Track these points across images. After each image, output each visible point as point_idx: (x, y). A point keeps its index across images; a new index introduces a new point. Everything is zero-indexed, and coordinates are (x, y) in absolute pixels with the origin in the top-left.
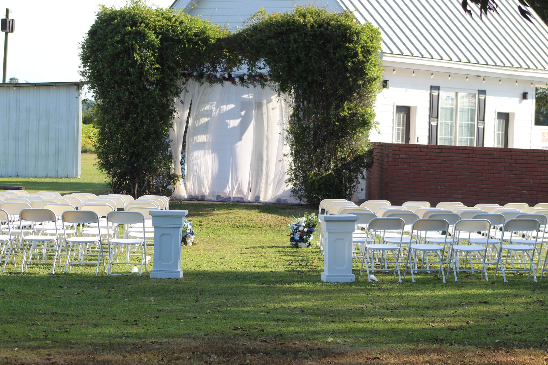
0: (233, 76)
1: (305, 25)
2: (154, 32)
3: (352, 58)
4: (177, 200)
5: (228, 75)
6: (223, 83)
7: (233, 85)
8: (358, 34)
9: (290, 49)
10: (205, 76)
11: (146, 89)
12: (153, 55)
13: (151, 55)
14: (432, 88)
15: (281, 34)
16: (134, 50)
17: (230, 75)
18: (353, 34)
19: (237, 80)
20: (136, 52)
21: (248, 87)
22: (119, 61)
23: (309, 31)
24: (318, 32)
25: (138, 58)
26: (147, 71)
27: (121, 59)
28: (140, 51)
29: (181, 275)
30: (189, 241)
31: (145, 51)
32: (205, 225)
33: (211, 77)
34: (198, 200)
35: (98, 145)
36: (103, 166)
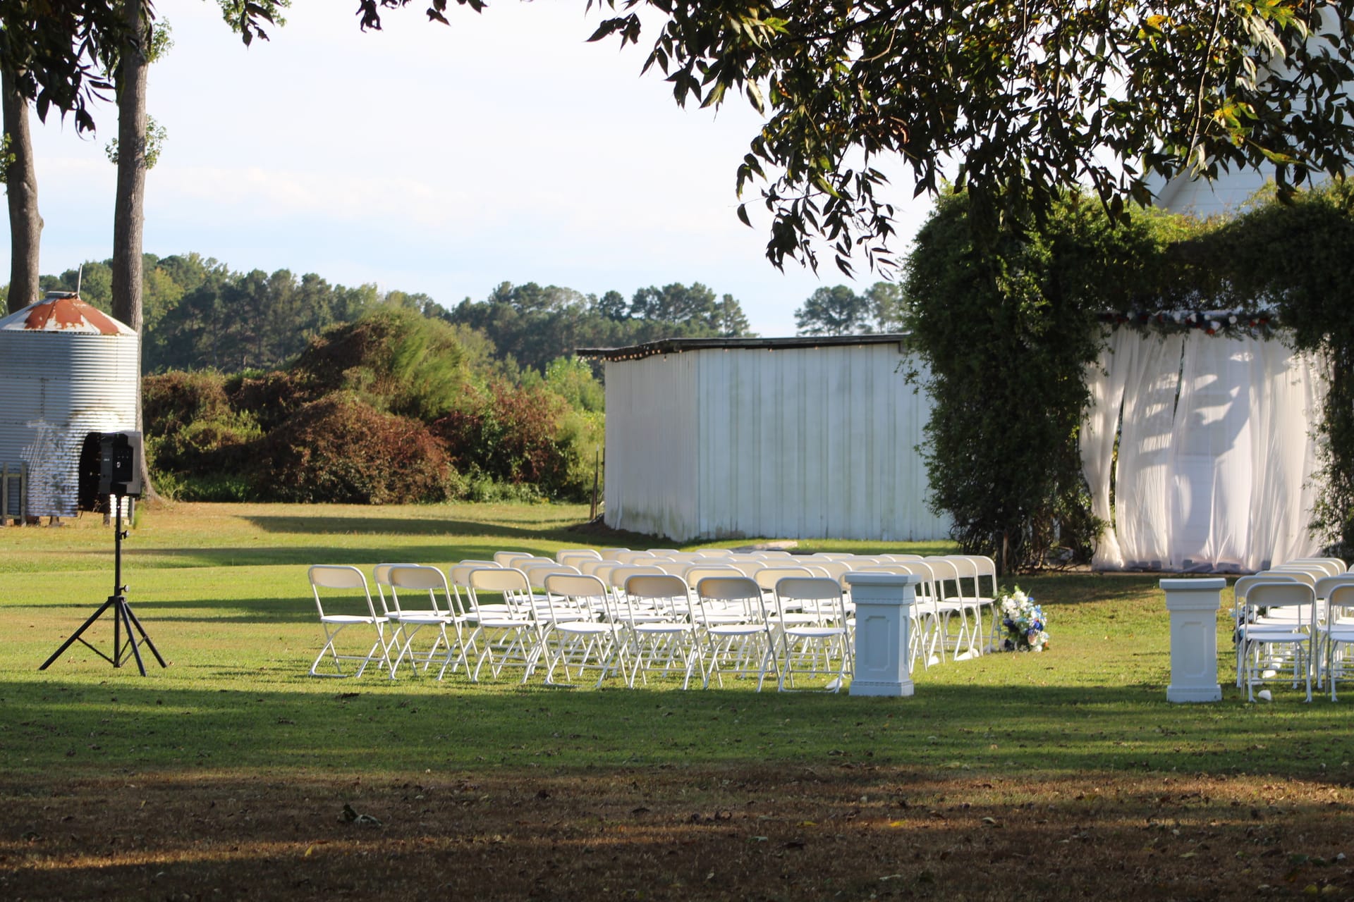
0: (1207, 317)
4: (1105, 570)
5: (1197, 316)
6: (1188, 332)
7: (1207, 337)
10: (1151, 319)
11: (1024, 350)
12: (1037, 281)
13: (1032, 281)
15: (1298, 230)
16: (998, 272)
17: (1200, 317)
19: (1215, 325)
20: (1001, 275)
21: (1241, 340)
22: (969, 296)
25: (1003, 286)
26: (1024, 312)
27: (973, 291)
28: (1009, 273)
29: (907, 690)
30: (1034, 643)
31: (1021, 273)
32: (1121, 616)
33: (1163, 321)
34: (1146, 570)
35: (935, 462)
36: (941, 504)
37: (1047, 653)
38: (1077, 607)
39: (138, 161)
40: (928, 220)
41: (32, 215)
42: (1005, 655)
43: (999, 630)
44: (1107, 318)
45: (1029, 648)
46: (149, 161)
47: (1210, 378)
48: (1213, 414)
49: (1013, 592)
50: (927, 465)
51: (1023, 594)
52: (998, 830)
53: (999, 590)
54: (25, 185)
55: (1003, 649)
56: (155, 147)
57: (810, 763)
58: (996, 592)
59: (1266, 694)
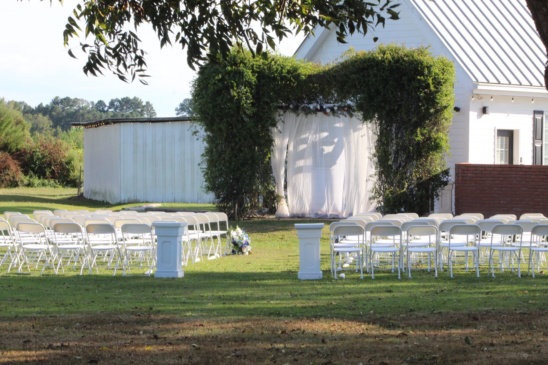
0: (324, 107)
1: (384, 61)
2: (251, 71)
3: (424, 89)
4: (281, 218)
5: (320, 107)
6: (316, 114)
7: (324, 116)
8: (429, 67)
9: (370, 83)
10: (300, 108)
11: (244, 121)
12: (250, 91)
13: (248, 91)
14: (535, 112)
15: (363, 69)
16: (232, 87)
17: (321, 107)
18: (424, 67)
19: (328, 111)
20: (233, 89)
21: (339, 118)
22: (220, 97)
23: (386, 66)
24: (394, 67)
25: (234, 94)
26: (243, 105)
27: (222, 95)
28: (237, 88)
29: (181, 275)
30: (245, 250)
32: (286, 238)
33: (305, 109)
34: (298, 217)
35: (206, 171)
36: (209, 189)
37: (251, 255)
38: (267, 234)
42: (231, 256)
43: (230, 245)
44: (281, 108)
45: (243, 253)
47: (325, 134)
48: (328, 149)
49: (236, 228)
50: (203, 172)
51: (240, 229)
52: (197, 351)
53: (229, 227)
55: (232, 253)
57: (121, 313)
58: (228, 228)
59: (343, 275)
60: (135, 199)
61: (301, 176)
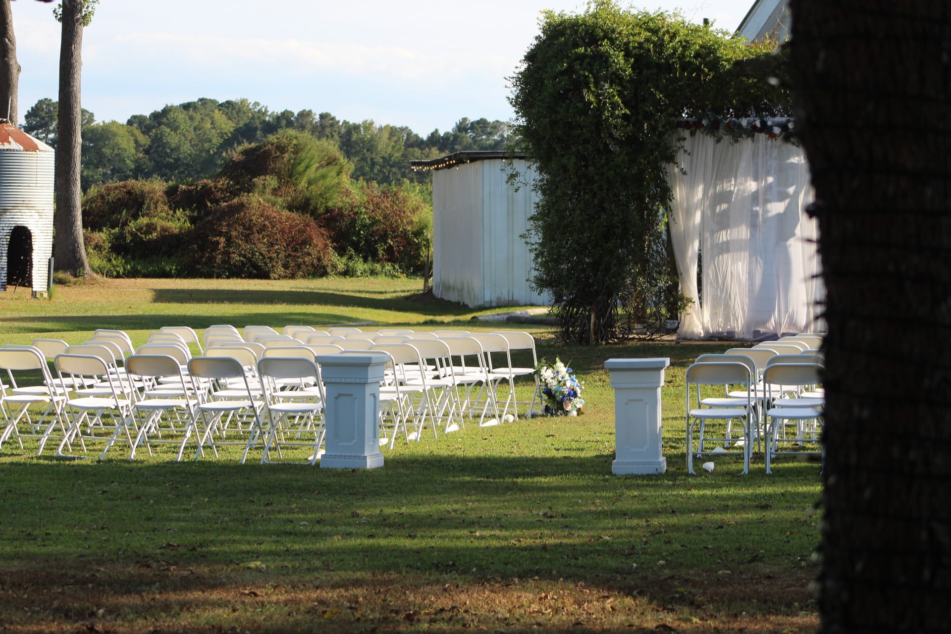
0: (769, 123)
2: (623, 53)
4: (685, 339)
5: (761, 122)
6: (753, 136)
7: (770, 141)
10: (722, 125)
11: (609, 152)
12: (620, 94)
13: (615, 93)
16: (587, 85)
17: (764, 123)
19: (777, 130)
20: (589, 89)
22: (564, 105)
25: (590, 97)
26: (607, 119)
27: (568, 101)
28: (596, 87)
29: (372, 462)
30: (569, 408)
31: (607, 86)
33: (733, 126)
34: (720, 339)
35: (540, 248)
36: (541, 283)
37: (582, 417)
39: (78, 20)
40: (535, 42)
41: (12, 62)
42: (545, 419)
43: (541, 397)
44: (686, 125)
45: (566, 413)
46: (85, 20)
48: (775, 208)
49: (555, 363)
50: (531, 251)
51: (563, 365)
53: (539, 361)
54: (7, 40)
55: (544, 413)
56: (90, 9)
58: (536, 363)
59: (710, 466)
60: (510, 299)
61: (726, 258)
